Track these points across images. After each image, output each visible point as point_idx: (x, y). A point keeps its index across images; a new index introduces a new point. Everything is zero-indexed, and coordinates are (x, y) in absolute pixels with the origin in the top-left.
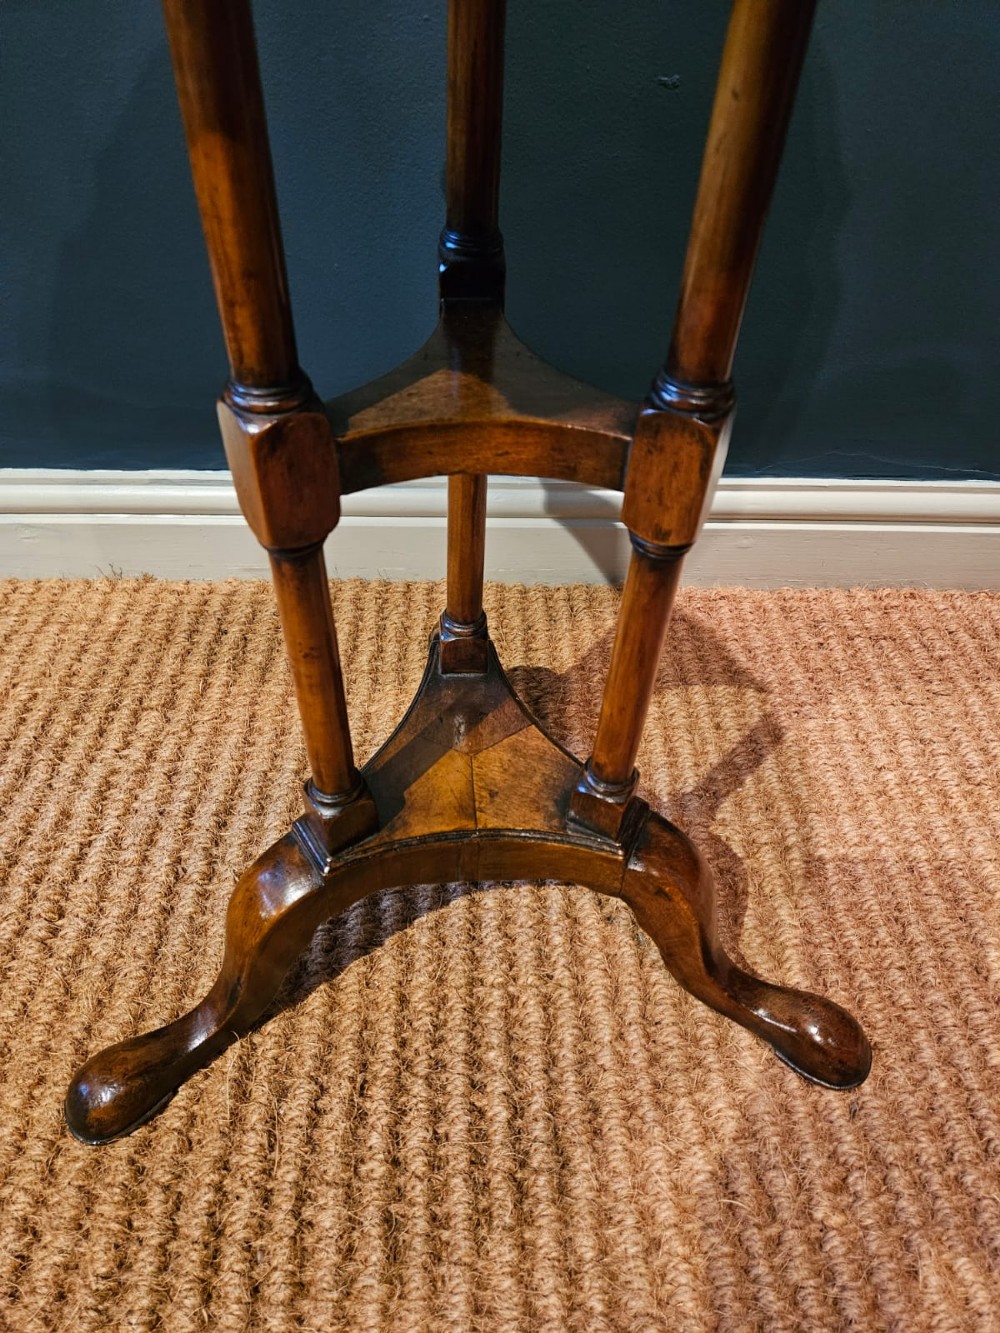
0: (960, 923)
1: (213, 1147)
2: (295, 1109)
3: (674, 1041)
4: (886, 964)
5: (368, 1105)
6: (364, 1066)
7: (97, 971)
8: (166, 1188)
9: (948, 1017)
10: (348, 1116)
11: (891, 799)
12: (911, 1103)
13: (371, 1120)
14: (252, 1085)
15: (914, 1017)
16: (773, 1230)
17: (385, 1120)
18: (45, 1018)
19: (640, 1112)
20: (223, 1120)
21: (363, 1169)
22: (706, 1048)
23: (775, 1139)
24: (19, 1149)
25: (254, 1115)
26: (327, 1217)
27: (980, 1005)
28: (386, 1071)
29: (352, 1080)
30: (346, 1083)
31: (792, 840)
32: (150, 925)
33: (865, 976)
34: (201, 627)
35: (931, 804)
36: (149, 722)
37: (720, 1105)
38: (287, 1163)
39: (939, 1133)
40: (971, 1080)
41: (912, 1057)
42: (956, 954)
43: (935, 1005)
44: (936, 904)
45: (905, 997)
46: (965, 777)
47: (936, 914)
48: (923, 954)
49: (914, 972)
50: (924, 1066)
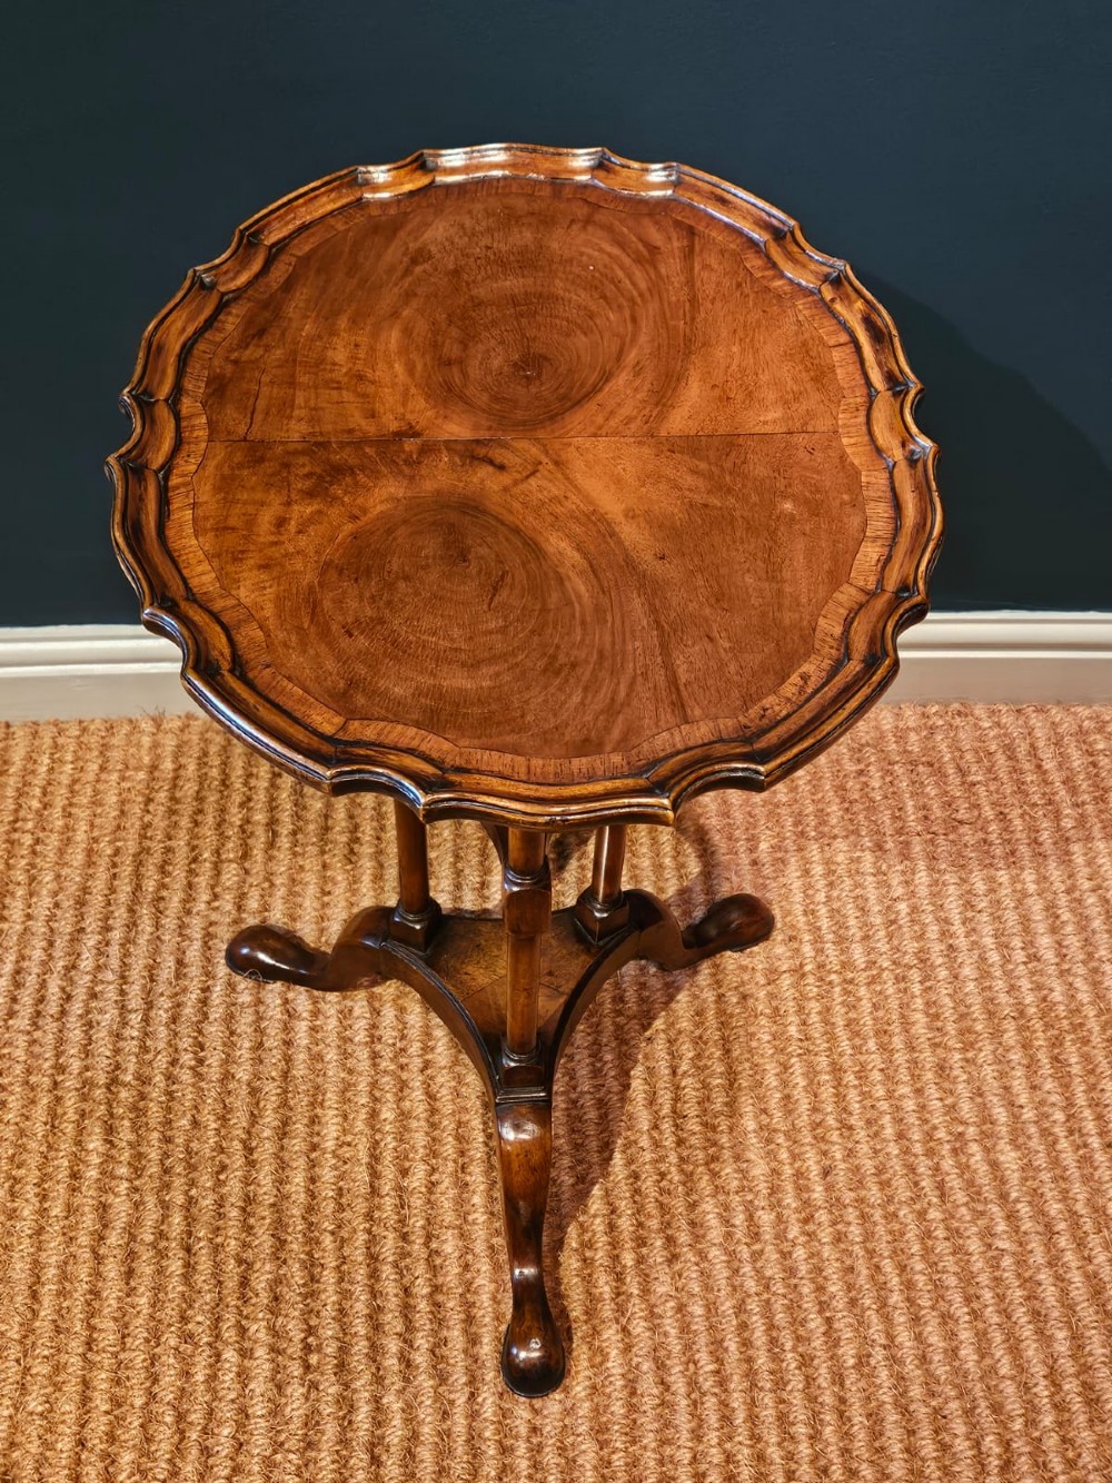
0: (937, 1033)
1: (361, 1206)
2: (417, 1179)
3: (697, 1128)
4: (870, 1067)
5: (468, 1178)
6: (462, 1153)
7: (244, 1090)
8: (333, 1233)
9: (910, 1105)
10: (456, 1184)
11: (900, 927)
12: (869, 1165)
13: (471, 1188)
14: (379, 1167)
15: (884, 1106)
16: (757, 1247)
17: (482, 1187)
18: (214, 1125)
19: (669, 1177)
20: (366, 1189)
21: (470, 1218)
22: (722, 1132)
23: (765, 1191)
24: (220, 1214)
25: (386, 1187)
26: (449, 1245)
27: (937, 1096)
28: (479, 1155)
29: (455, 1161)
30: (450, 1164)
31: (808, 968)
32: (277, 1054)
33: (852, 1077)
34: (255, 770)
35: (933, 931)
36: (230, 874)
37: (728, 1170)
38: (415, 1215)
39: (884, 1185)
40: (918, 1148)
41: (876, 1134)
42: (927, 1057)
43: (902, 1097)
44: (919, 1018)
45: (880, 1092)
46: (969, 905)
47: (917, 1026)
48: (901, 1058)
49: (891, 1072)
50: (884, 1140)
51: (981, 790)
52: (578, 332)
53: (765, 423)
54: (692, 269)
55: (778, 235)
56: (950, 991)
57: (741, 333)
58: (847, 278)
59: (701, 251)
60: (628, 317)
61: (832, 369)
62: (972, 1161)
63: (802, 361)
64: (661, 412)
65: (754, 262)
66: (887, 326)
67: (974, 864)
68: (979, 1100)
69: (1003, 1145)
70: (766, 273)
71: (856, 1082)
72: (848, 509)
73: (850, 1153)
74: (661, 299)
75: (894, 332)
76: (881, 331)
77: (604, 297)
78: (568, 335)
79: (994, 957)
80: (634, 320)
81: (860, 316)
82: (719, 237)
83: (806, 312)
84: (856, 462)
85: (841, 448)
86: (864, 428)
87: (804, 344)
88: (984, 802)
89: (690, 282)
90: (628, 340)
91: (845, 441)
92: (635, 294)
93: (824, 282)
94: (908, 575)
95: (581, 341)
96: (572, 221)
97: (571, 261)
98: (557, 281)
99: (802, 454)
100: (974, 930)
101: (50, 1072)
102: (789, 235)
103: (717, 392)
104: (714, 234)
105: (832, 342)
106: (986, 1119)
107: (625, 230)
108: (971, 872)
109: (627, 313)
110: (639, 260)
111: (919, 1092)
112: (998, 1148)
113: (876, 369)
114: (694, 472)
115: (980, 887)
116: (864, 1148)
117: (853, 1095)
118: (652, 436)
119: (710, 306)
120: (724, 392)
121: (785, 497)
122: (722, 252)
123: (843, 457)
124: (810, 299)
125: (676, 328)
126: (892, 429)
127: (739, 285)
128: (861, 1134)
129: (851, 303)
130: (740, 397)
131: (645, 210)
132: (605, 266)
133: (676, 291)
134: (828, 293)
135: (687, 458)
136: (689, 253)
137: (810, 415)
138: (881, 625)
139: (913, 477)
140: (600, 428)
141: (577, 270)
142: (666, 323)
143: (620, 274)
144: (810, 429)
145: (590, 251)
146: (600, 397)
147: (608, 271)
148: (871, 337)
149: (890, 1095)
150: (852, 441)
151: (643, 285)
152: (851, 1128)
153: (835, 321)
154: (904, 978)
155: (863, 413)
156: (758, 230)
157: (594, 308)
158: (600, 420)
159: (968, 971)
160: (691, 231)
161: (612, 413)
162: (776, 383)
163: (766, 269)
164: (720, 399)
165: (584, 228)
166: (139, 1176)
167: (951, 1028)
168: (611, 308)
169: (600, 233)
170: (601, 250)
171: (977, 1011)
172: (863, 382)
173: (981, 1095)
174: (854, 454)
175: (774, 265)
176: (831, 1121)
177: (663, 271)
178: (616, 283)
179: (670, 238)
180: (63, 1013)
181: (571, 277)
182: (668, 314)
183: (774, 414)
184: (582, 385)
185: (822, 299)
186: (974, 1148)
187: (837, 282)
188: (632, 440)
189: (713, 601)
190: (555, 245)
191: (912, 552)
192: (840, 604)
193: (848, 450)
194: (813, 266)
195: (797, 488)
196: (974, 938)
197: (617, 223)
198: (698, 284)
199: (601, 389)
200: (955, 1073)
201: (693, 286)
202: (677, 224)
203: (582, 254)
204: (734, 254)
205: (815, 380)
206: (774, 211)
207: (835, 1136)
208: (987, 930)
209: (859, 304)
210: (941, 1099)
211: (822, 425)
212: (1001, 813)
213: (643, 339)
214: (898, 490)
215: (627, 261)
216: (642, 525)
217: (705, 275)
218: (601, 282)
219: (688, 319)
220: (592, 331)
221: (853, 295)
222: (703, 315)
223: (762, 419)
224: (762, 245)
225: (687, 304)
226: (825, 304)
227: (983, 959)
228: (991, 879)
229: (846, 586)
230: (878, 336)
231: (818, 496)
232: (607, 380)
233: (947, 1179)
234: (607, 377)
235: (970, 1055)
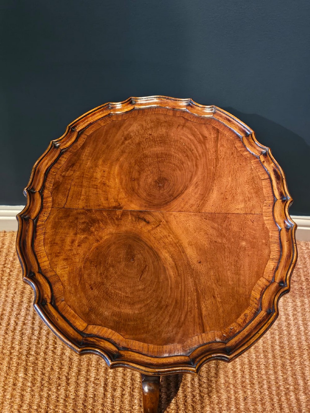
0: (283, 353)
1: (101, 401)
2: (118, 393)
3: (205, 381)
4: (261, 363)
5: (134, 393)
6: (133, 385)
7: (68, 359)
8: (91, 410)
9: (272, 377)
10: (130, 396)
12: (258, 397)
13: (135, 397)
14: (107, 388)
15: (264, 377)
17: (138, 397)
18: (58, 371)
19: (196, 397)
20: (102, 395)
21: (134, 407)
22: (213, 383)
23: (225, 404)
24: (58, 401)
25: (109, 395)
27: (281, 375)
28: (138, 386)
29: (130, 388)
30: (129, 388)
33: (255, 367)
37: (215, 396)
38: (117, 405)
39: (263, 404)
40: (274, 393)
41: (262, 387)
42: (279, 361)
43: (270, 374)
44: (277, 347)
45: (263, 372)
46: (295, 310)
47: (276, 350)
48: (271, 361)
49: (267, 365)
50: (264, 389)
51: (301, 271)
52: (178, 170)
53: (238, 209)
54: (217, 146)
55: (247, 135)
56: (288, 339)
57: (232, 172)
58: (269, 154)
59: (221, 140)
60: (194, 164)
61: (262, 189)
62: (291, 398)
63: (252, 185)
64: (203, 203)
65: (238, 144)
66: (281, 175)
67: (297, 296)
68: (294, 377)
69: (301, 393)
70: (242, 149)
71: (256, 368)
72: (264, 246)
73: (253, 393)
74: (206, 158)
75: (284, 177)
76: (279, 175)
77: (187, 156)
78: (174, 170)
79: (302, 328)
80: (196, 165)
81: (272, 169)
82: (227, 133)
83: (254, 165)
84: (268, 227)
85: (263, 220)
86: (271, 214)
87: (253, 178)
88: (302, 275)
89: (216, 151)
90: (194, 173)
91: (265, 218)
92: (197, 155)
93: (261, 154)
94: (284, 277)
95: (178, 173)
96: (179, 125)
97: (177, 141)
98: (172, 149)
99: (250, 223)
100: (296, 318)
101: (9, 349)
102: (250, 136)
103: (222, 196)
104: (225, 133)
105: (262, 178)
106: (296, 383)
107: (196, 130)
108: (296, 298)
109: (194, 163)
110: (200, 142)
111: (276, 373)
112: (299, 394)
113: (277, 190)
114: (213, 228)
115: (299, 304)
116: (257, 392)
117: (255, 373)
118: (200, 212)
119: (222, 161)
120: (224, 195)
121: (243, 240)
122: (228, 140)
123: (264, 224)
124: (256, 160)
125: (210, 169)
126: (281, 216)
127: (232, 154)
128: (257, 387)
129: (270, 164)
130: (230, 199)
131: (203, 122)
132: (188, 144)
133: (211, 155)
134: (262, 159)
135: (211, 222)
136: (217, 140)
137: (254, 207)
138: (273, 297)
139: (287, 235)
140: (182, 208)
141: (179, 145)
142: (207, 167)
143: (193, 147)
144: (253, 213)
145: (183, 137)
146: (183, 195)
147: (189, 146)
148: (276, 177)
149: (267, 373)
150: (267, 218)
151: (200, 152)
152: (253, 384)
153: (264, 170)
154: (273, 333)
155: (272, 207)
156: (240, 132)
157: (183, 160)
158: (182, 205)
159: (293, 332)
160: (218, 131)
161: (187, 202)
162: (243, 193)
163: (242, 147)
164: (223, 198)
165: (182, 128)
166: (34, 386)
167: (287, 352)
168: (189, 161)
169: (188, 130)
170: (187, 137)
171: (295, 346)
172: (272, 195)
173: (295, 375)
174: (267, 224)
175: (245, 146)
176: (248, 381)
177: (208, 146)
178: (191, 150)
179: (210, 134)
180: (15, 329)
181: (177, 147)
182: (208, 164)
183: (242, 205)
184: (177, 191)
185: (260, 161)
186: (292, 394)
187: (265, 155)
188: (193, 213)
189: (216, 282)
190: (172, 134)
191: (285, 267)
192: (260, 286)
193: (266, 222)
194: (258, 148)
195: (247, 237)
196: (296, 321)
197: (193, 127)
198: (219, 152)
199: (183, 193)
200: (287, 367)
201: (217, 153)
202: (214, 128)
203: (181, 138)
204: (231, 141)
205: (256, 193)
206: (246, 126)
207: (248, 387)
208: (300, 319)
209: (272, 164)
210: (282, 376)
211: (257, 211)
212: (307, 279)
213: (199, 173)
214: (282, 240)
215: (196, 142)
216: (194, 248)
217: (221, 148)
218: (187, 150)
219: (215, 165)
220: (182, 169)
221: (271, 161)
222: (220, 165)
223: (237, 207)
224: (241, 138)
225: (215, 160)
226: (261, 163)
227: (298, 328)
228: (302, 301)
229: (262, 278)
230: (278, 177)
231: (254, 240)
232: (186, 189)
233: (283, 403)
234: (186, 188)
235: (293, 361)
